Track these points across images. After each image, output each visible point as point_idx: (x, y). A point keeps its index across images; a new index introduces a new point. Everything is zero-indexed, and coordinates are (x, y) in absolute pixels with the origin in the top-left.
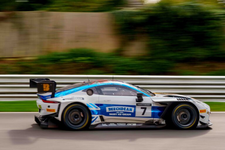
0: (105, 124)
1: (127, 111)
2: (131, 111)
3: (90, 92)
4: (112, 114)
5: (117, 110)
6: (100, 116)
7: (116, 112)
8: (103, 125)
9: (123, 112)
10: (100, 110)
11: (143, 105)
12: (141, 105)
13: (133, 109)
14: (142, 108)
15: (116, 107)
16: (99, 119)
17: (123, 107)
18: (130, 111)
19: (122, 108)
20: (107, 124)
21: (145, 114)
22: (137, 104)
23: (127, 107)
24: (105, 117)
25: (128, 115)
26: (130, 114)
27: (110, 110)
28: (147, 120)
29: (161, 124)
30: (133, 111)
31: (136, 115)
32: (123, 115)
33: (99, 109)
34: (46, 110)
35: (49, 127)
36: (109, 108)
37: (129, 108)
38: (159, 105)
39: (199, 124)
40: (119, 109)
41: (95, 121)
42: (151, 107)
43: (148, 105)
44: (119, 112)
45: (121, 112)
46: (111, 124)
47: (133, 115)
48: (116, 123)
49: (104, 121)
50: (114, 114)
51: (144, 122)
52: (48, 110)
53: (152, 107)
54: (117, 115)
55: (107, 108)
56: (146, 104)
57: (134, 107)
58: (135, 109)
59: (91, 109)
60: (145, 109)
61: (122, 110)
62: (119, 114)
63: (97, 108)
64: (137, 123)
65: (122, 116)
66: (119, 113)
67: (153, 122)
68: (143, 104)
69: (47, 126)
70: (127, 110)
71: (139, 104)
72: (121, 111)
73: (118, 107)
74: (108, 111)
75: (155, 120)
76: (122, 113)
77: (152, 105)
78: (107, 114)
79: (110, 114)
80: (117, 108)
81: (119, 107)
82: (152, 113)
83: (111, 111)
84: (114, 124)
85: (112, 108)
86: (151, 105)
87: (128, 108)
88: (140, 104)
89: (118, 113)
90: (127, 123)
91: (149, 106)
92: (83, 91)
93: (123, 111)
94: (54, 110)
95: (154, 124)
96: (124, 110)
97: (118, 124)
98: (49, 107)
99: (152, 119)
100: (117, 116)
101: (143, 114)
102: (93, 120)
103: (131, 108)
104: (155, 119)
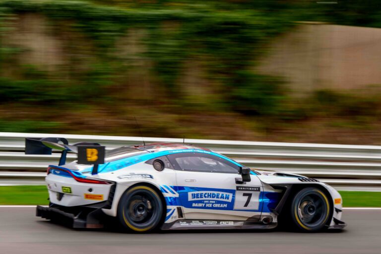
0: (185, 223)
1: (222, 200)
2: (228, 199)
3: (158, 165)
4: (196, 205)
5: (205, 197)
6: (178, 208)
7: (204, 200)
8: (182, 225)
9: (214, 202)
10: (178, 198)
11: (247, 189)
12: (244, 188)
13: (231, 195)
14: (245, 195)
15: (204, 192)
16: (176, 214)
17: (216, 193)
18: (226, 200)
19: (213, 194)
20: (187, 222)
21: (249, 205)
22: (237, 187)
23: (221, 193)
24: (185, 210)
25: (222, 206)
26: (226, 206)
27: (194, 197)
28: (251, 216)
29: (272, 224)
30: (230, 200)
31: (235, 207)
32: (214, 206)
33: (177, 195)
34: (83, 197)
35: (88, 226)
36: (192, 194)
37: (225, 194)
38: (271, 189)
39: (332, 223)
40: (209, 195)
41: (172, 216)
42: (259, 193)
43: (255, 189)
44: (209, 200)
45: (211, 202)
46: (193, 221)
47: (230, 206)
48: (201, 221)
49: (182, 217)
50: (200, 205)
51: (245, 219)
52: (87, 196)
53: (261, 192)
54: (205, 205)
55: (190, 194)
56: (252, 187)
57: (233, 192)
58: (234, 197)
59: (166, 195)
60: (250, 195)
61: (213, 197)
62: (207, 205)
63: (174, 193)
64: (235, 221)
65: (212, 208)
66: (208, 203)
67: (260, 219)
68: (248, 187)
69: (85, 225)
70: (221, 198)
71: (240, 187)
72: (212, 199)
73: (207, 192)
74: (190, 199)
75: (264, 216)
76: (213, 204)
77: (262, 190)
78: (189, 205)
79: (194, 205)
80: (206, 194)
81: (209, 192)
82: (260, 203)
83: (196, 199)
84: (198, 221)
85: (197, 194)
86: (258, 189)
87: (223, 194)
88: (242, 187)
89: (206, 203)
90: (219, 221)
91: (256, 191)
92: (146, 162)
93: (215, 199)
94: (100, 196)
95: (261, 224)
96: (217, 198)
97: (204, 222)
98: (90, 190)
99: (259, 213)
100: (205, 208)
101: (246, 205)
102: (168, 214)
103: (228, 194)
104: (264, 214)
